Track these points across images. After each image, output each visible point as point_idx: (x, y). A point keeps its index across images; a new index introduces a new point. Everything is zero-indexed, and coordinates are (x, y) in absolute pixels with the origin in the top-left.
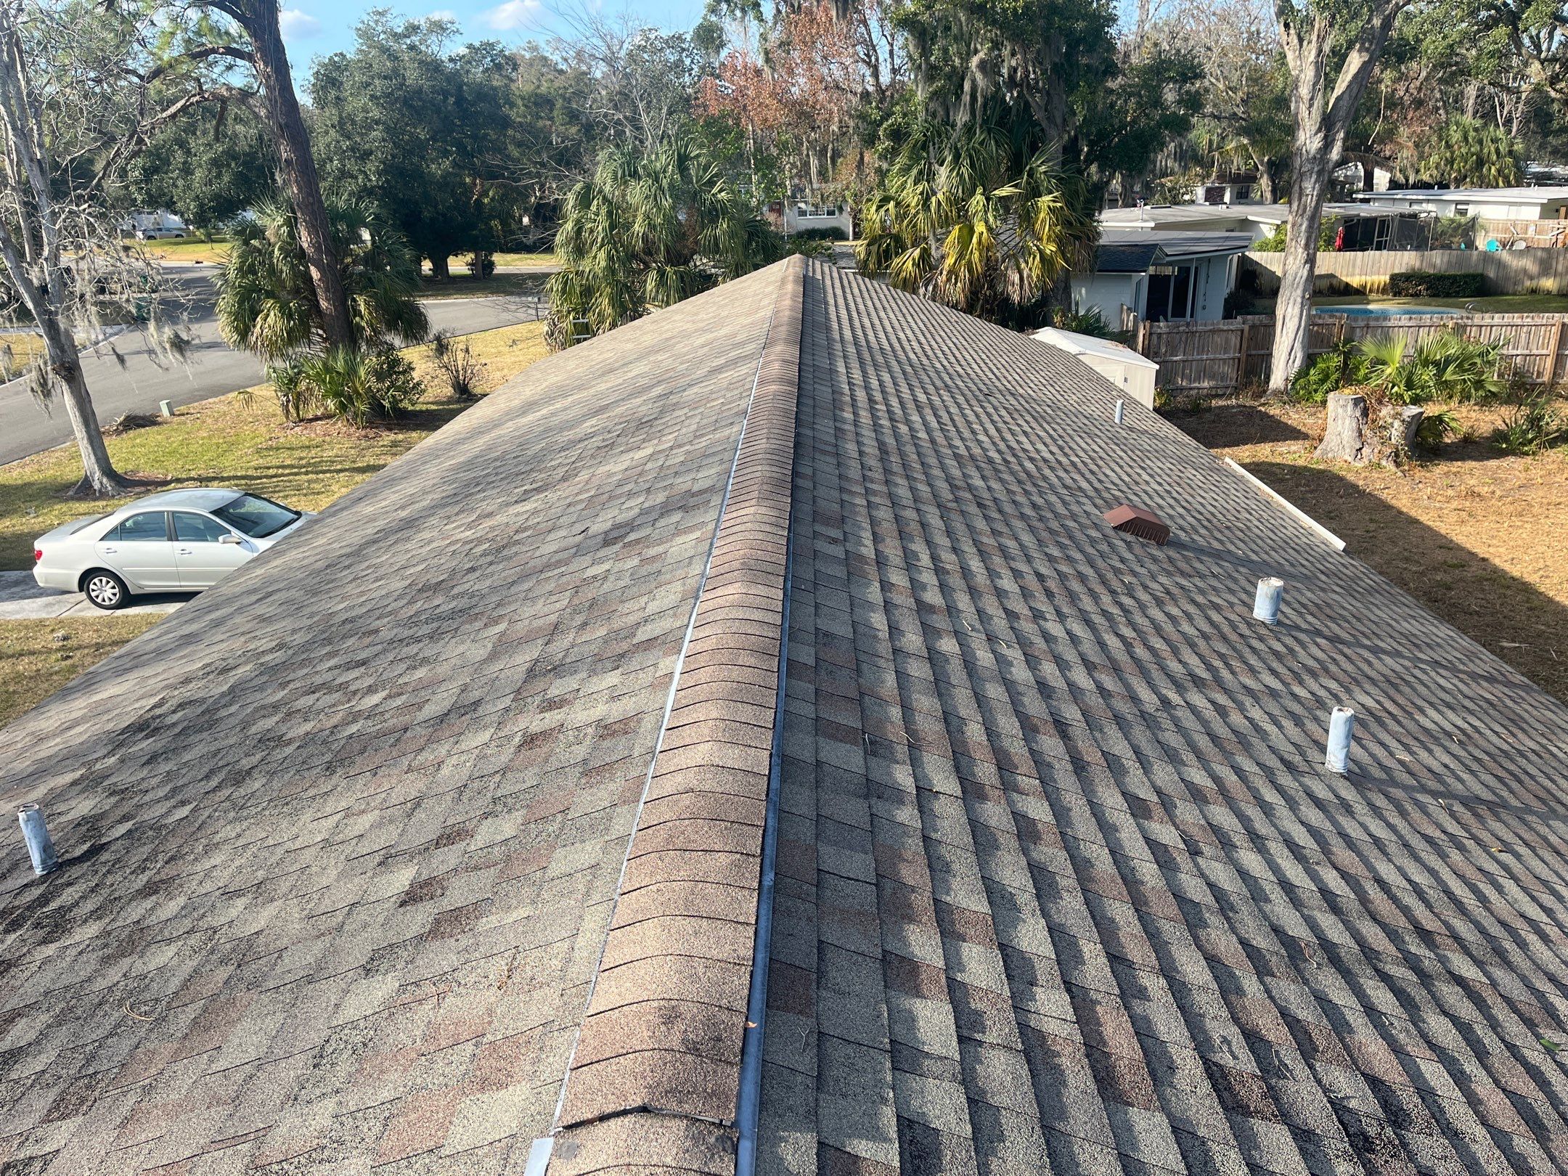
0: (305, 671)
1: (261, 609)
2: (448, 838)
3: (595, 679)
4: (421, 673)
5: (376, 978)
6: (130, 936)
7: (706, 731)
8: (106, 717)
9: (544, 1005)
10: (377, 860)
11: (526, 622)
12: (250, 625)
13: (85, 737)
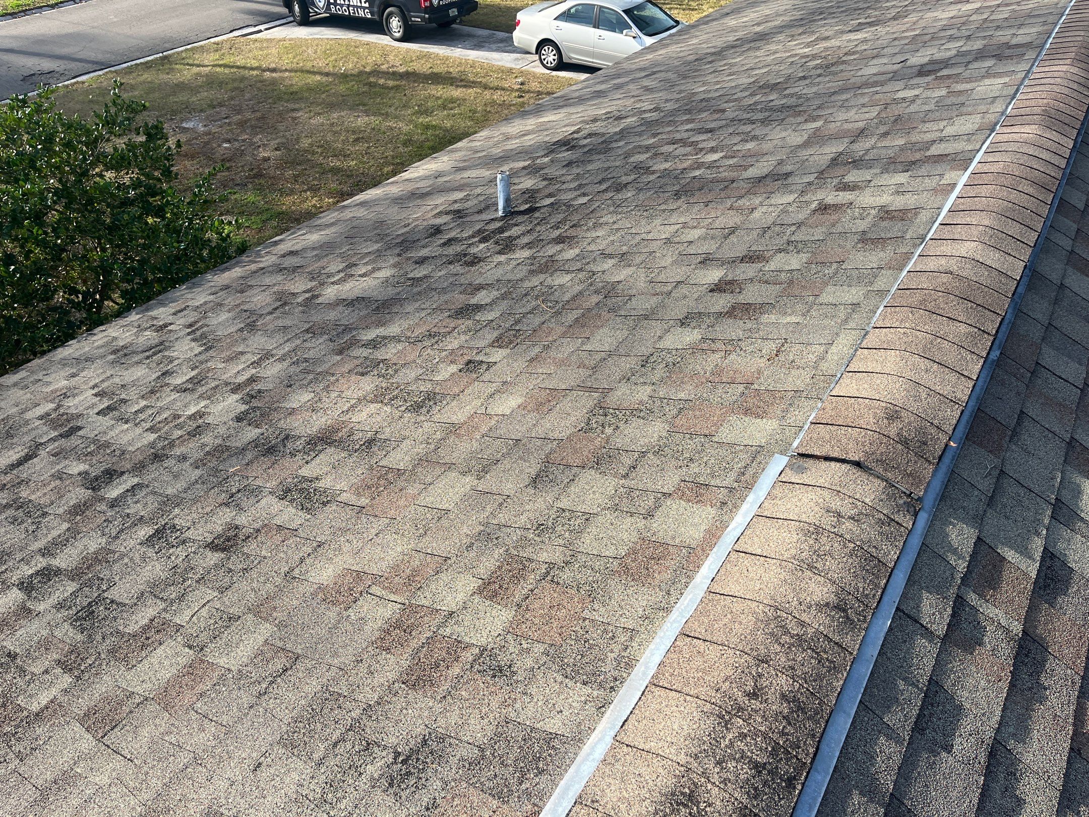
0: (671, 129)
1: (646, 82)
2: (750, 258)
3: (886, 176)
4: (750, 145)
5: (687, 329)
6: (546, 263)
7: (975, 233)
8: (545, 133)
9: (798, 379)
10: (699, 260)
11: (839, 124)
12: (638, 92)
13: (533, 142)
